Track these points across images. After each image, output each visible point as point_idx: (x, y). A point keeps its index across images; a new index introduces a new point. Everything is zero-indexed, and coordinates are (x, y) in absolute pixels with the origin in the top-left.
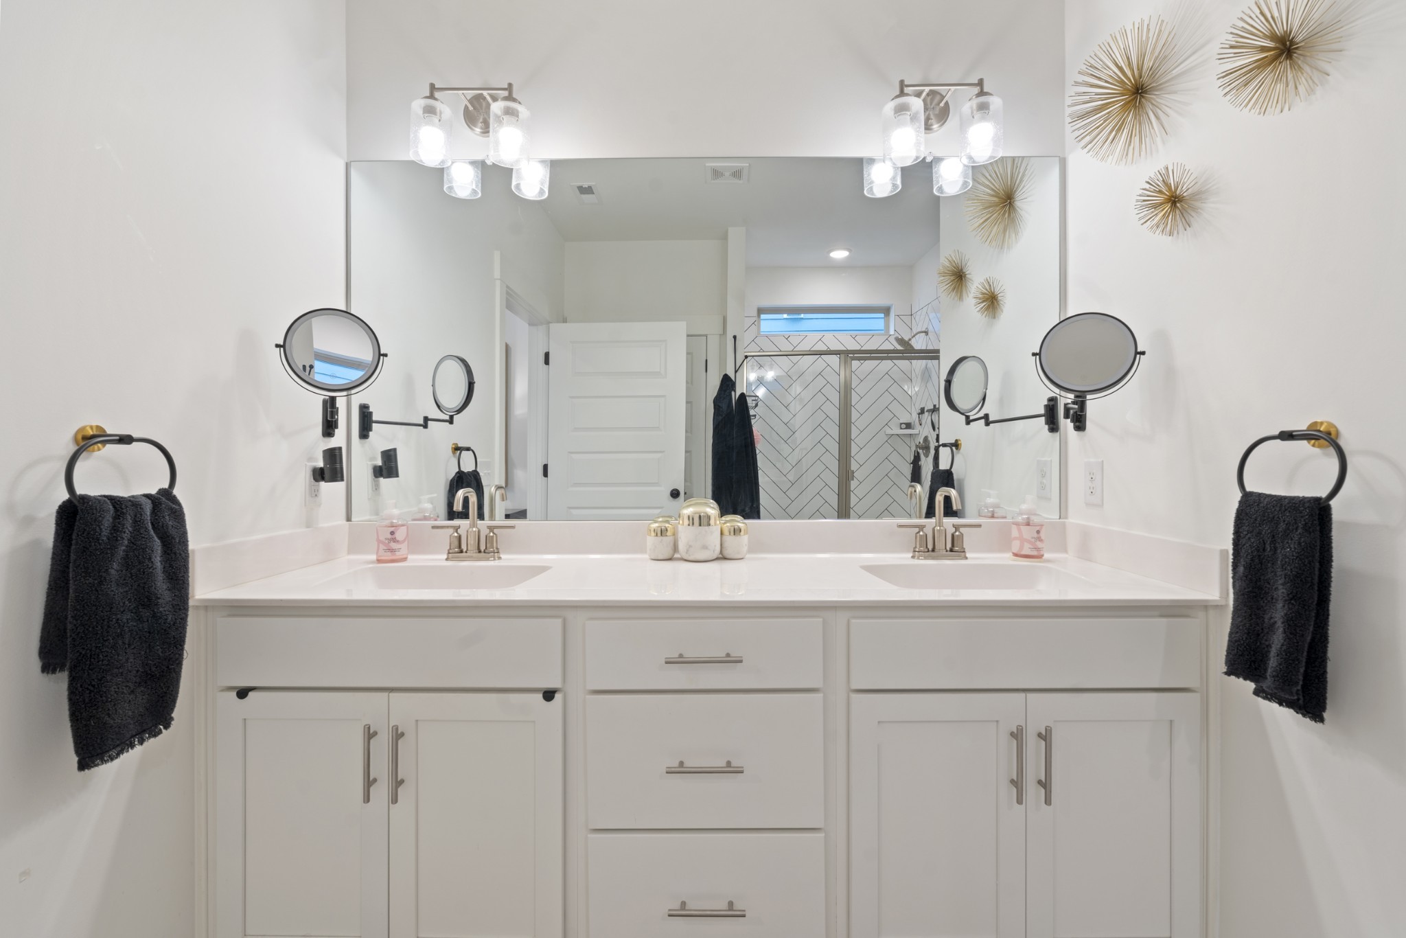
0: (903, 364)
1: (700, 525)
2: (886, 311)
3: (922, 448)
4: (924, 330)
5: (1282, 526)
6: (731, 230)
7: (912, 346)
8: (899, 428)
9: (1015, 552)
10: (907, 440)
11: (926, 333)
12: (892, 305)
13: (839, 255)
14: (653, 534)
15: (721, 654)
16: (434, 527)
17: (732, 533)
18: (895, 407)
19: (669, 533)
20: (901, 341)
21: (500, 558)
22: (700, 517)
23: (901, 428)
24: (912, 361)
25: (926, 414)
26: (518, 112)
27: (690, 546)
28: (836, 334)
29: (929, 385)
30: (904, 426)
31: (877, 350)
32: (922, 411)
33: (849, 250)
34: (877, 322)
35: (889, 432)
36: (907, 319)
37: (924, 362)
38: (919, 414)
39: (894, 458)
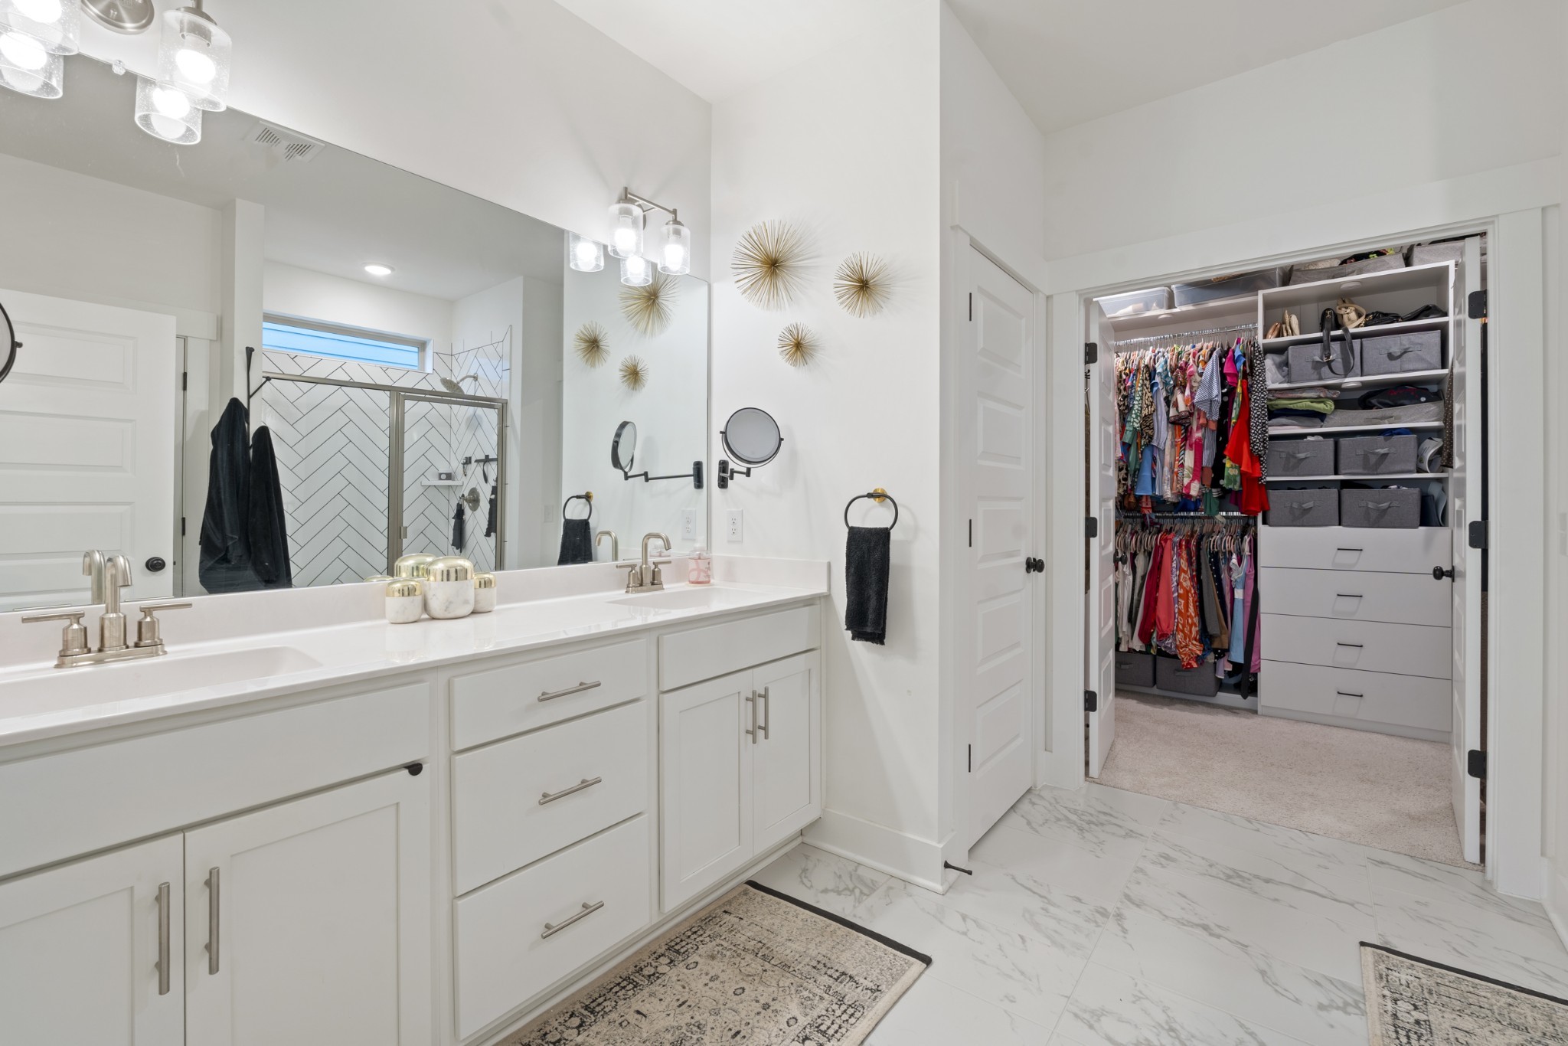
0: (443, 408)
1: (456, 580)
2: (422, 346)
3: (469, 501)
4: (472, 374)
5: (873, 544)
6: (241, 205)
7: (462, 391)
8: (438, 479)
9: (691, 580)
10: (445, 492)
11: (475, 378)
12: (430, 340)
13: (378, 271)
14: (397, 594)
15: (575, 685)
16: (24, 620)
17: (483, 585)
18: (432, 455)
19: (417, 593)
20: (445, 382)
21: (165, 653)
22: (456, 571)
23: (440, 479)
24: (452, 406)
25: (474, 464)
26: (210, 32)
27: (451, 603)
28: (361, 362)
29: (479, 433)
30: (444, 476)
31: (412, 389)
32: (468, 461)
33: (392, 269)
34: (410, 356)
35: (426, 483)
36: (447, 359)
37: (472, 409)
38: (464, 464)
39: (431, 512)
